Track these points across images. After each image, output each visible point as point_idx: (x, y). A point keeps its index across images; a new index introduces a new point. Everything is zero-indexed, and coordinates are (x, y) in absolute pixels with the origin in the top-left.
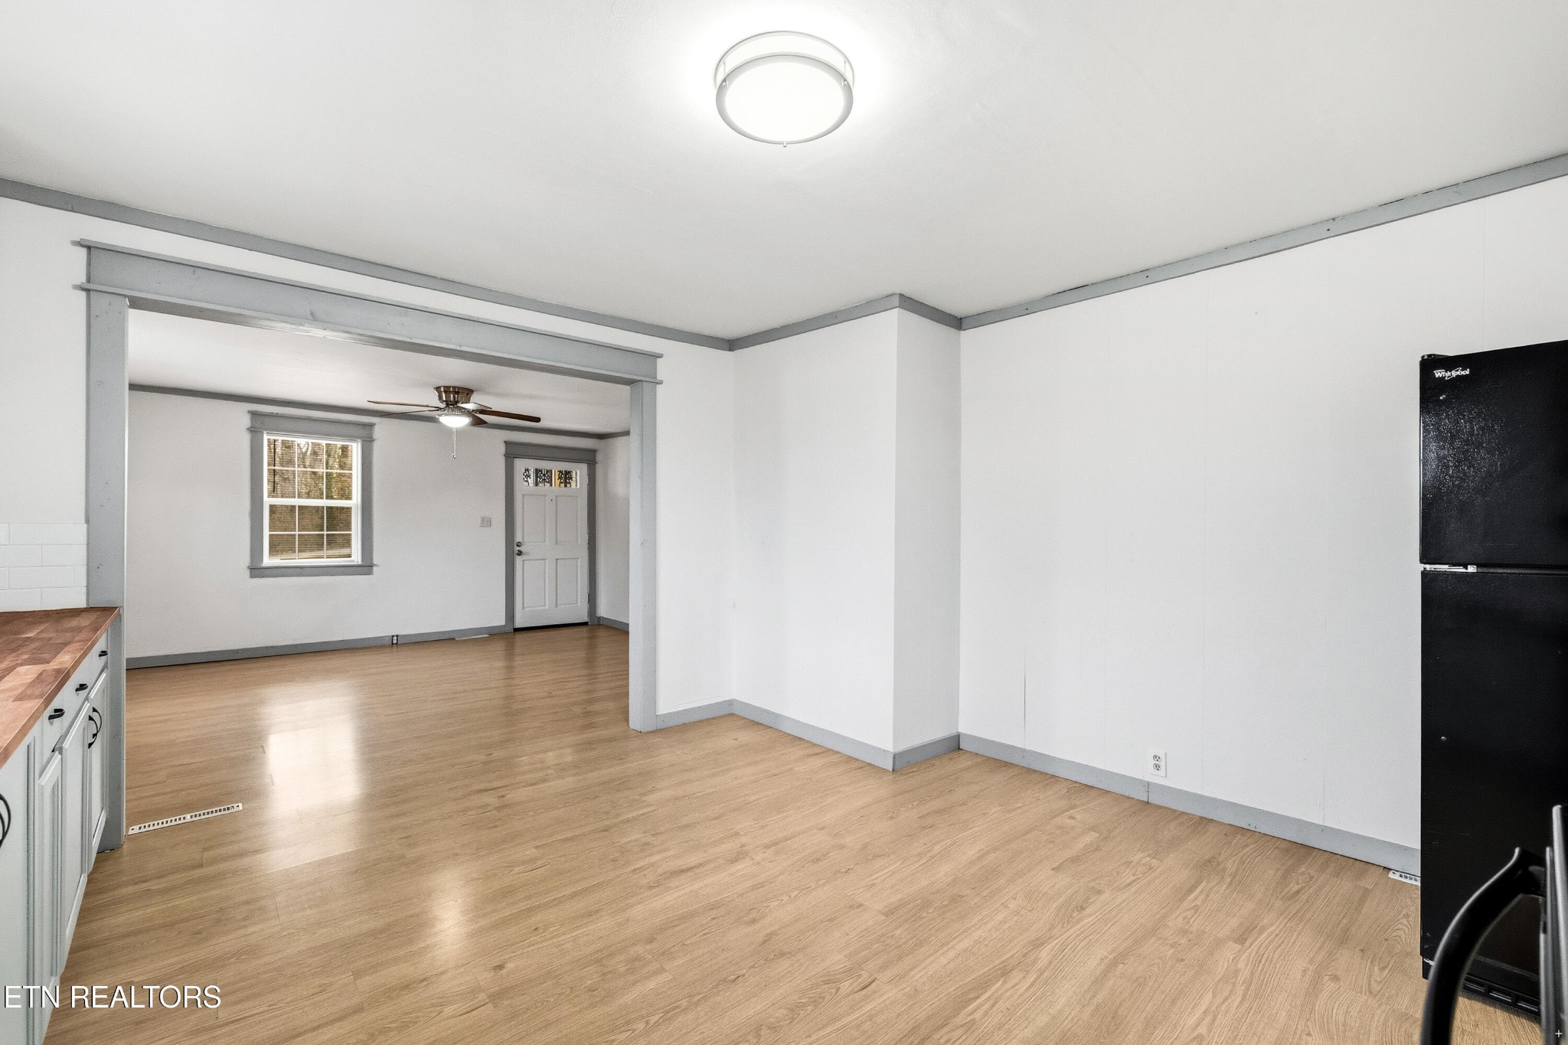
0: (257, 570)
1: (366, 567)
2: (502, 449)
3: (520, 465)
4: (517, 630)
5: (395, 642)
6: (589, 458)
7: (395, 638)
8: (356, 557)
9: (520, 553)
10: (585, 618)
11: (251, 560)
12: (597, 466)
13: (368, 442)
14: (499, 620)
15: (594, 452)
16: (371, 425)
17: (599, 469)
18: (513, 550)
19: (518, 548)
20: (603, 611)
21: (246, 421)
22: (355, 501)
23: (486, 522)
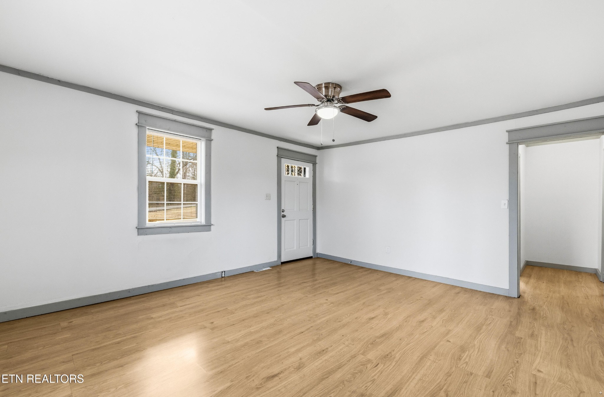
0: (142, 230)
1: (207, 227)
2: (275, 152)
3: (285, 162)
4: (283, 263)
5: (223, 276)
6: (312, 160)
7: (223, 273)
8: (201, 219)
9: (284, 216)
10: (311, 254)
11: (138, 222)
12: (317, 165)
13: (209, 141)
14: (274, 258)
15: (315, 156)
16: (211, 130)
17: (317, 166)
18: (281, 215)
19: (282, 213)
20: (319, 251)
21: (135, 119)
22: (200, 181)
23: (268, 197)
